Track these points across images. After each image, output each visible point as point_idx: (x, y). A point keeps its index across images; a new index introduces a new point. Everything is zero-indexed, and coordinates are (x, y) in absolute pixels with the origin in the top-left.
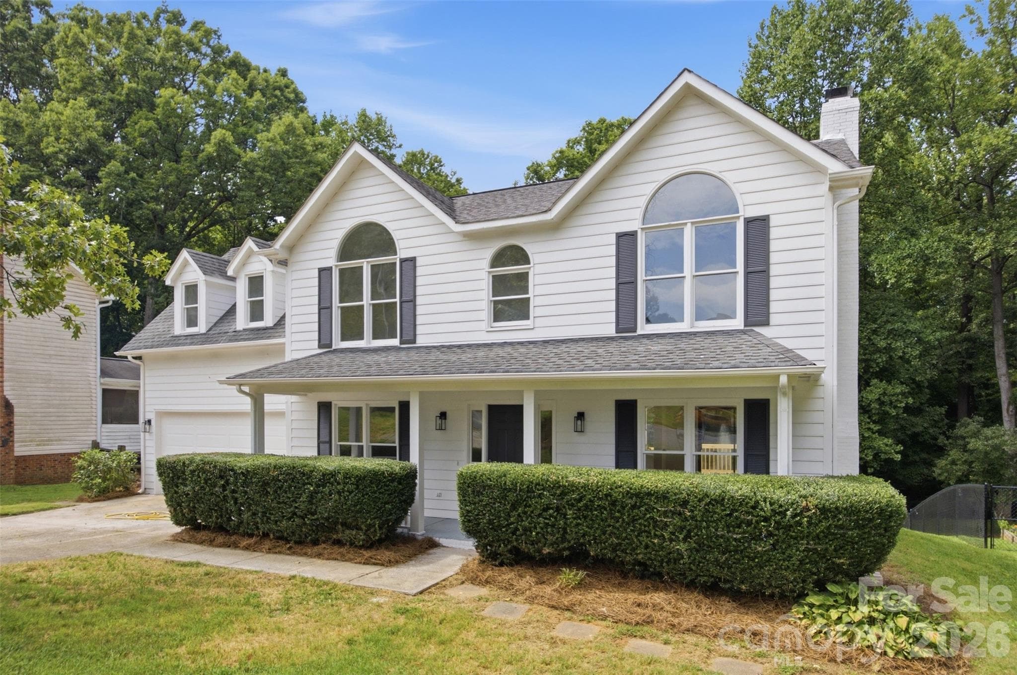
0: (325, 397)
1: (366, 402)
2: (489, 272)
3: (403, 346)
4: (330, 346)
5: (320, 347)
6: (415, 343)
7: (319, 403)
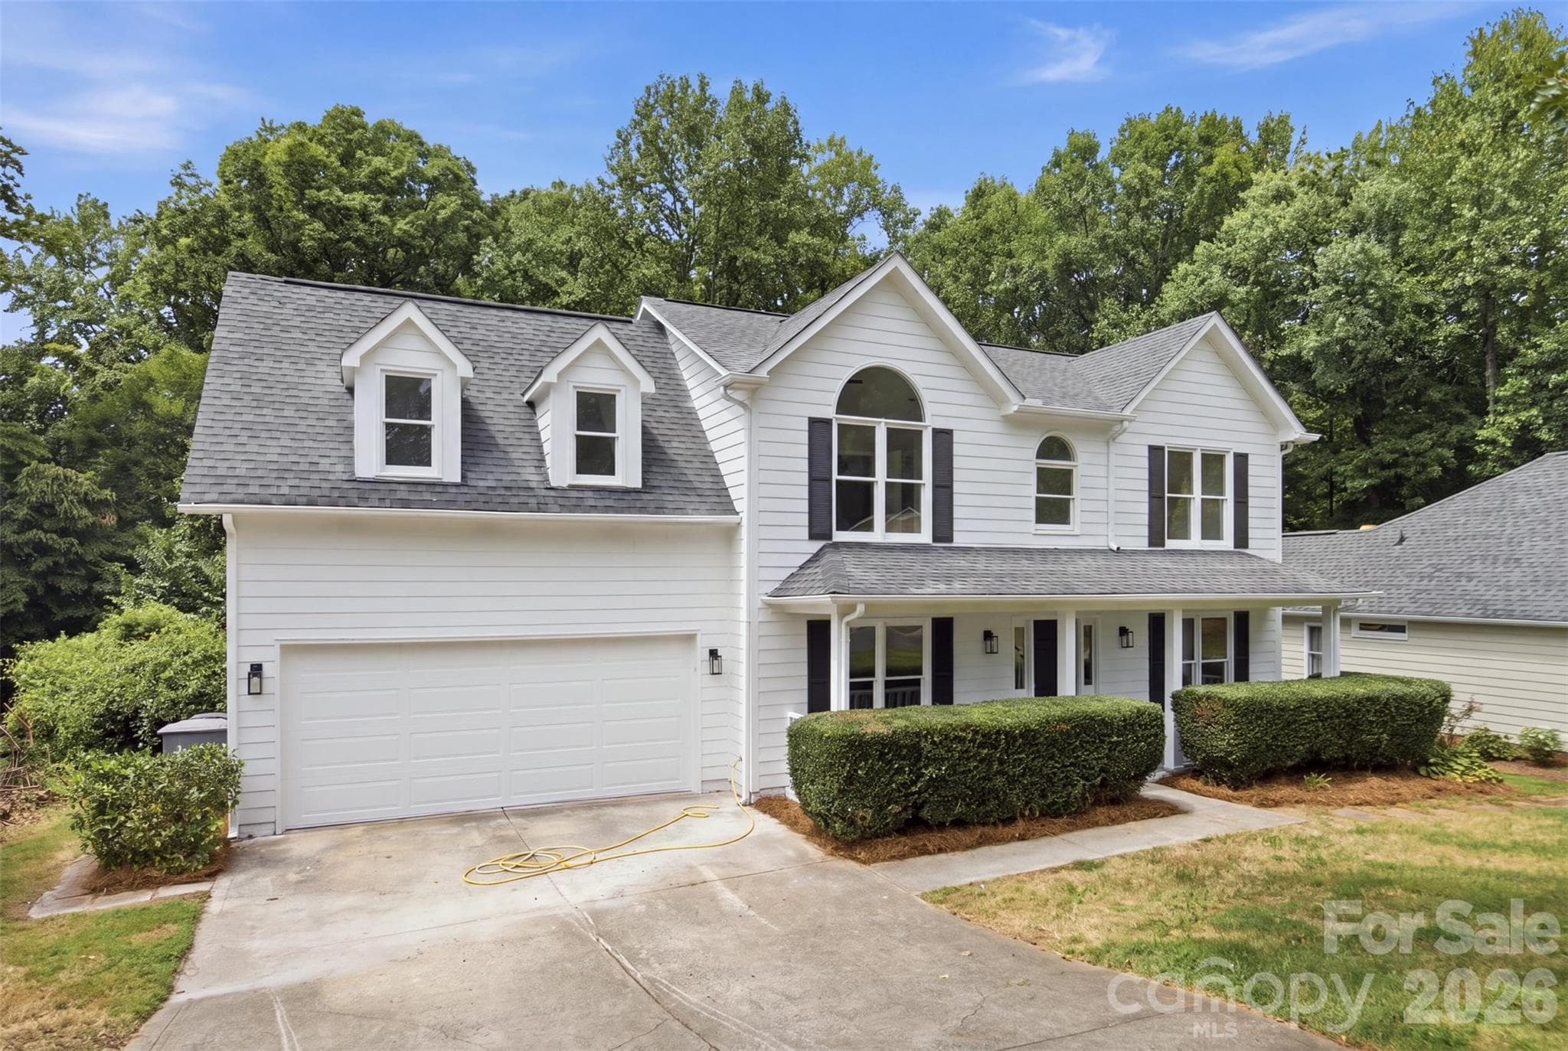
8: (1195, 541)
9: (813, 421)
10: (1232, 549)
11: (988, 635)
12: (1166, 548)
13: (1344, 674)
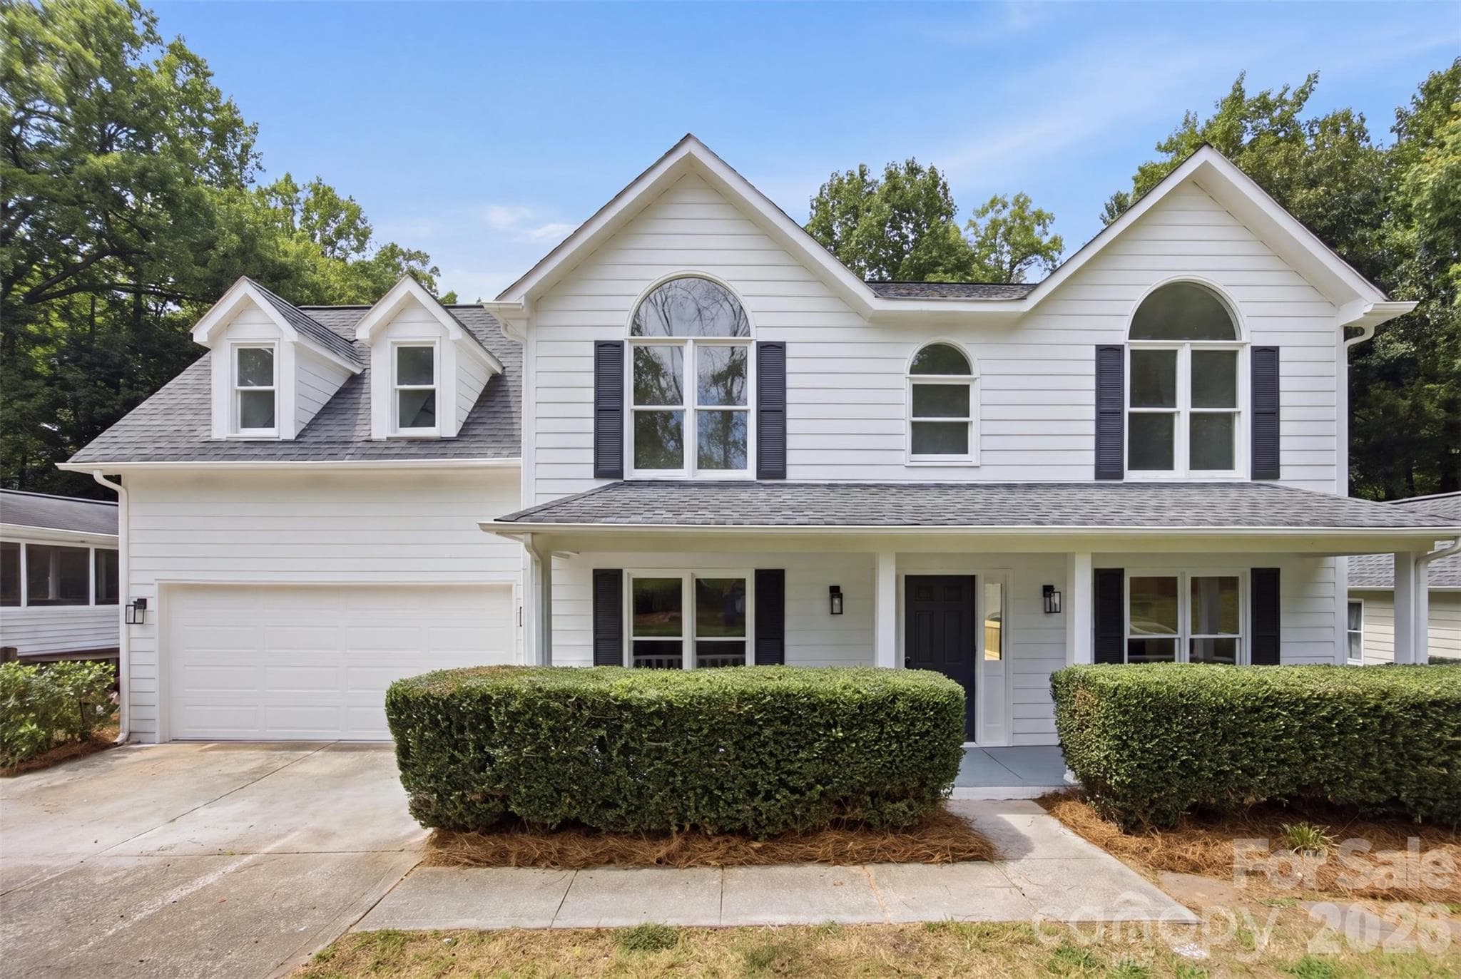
0: (609, 561)
1: (690, 571)
2: (911, 379)
3: (759, 481)
4: (619, 474)
5: (599, 475)
6: (784, 477)
7: (595, 571)
8: (1181, 470)
9: (600, 346)
10: (1250, 481)
11: (835, 591)
12: (1126, 480)
13: (1433, 661)
